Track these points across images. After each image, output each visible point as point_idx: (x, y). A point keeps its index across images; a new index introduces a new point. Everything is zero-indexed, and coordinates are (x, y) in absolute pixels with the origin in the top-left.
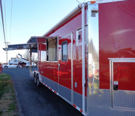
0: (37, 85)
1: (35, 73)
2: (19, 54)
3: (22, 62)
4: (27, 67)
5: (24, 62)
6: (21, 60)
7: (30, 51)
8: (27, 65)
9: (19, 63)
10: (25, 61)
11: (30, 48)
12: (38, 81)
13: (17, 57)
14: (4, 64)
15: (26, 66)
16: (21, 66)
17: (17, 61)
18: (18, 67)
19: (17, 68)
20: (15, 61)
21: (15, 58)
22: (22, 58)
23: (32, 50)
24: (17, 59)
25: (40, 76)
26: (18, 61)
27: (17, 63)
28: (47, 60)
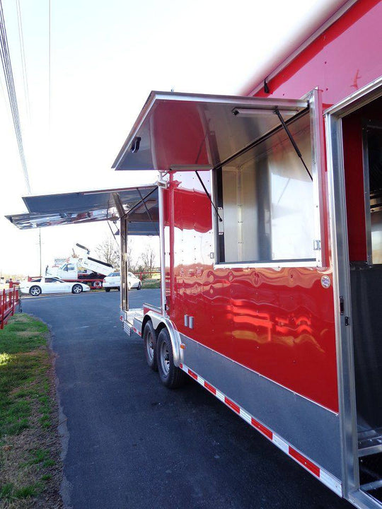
0: (160, 379)
1: (147, 318)
2: (78, 245)
3: (89, 273)
4: (108, 289)
5: (96, 273)
6: (86, 267)
7: (119, 228)
8: (107, 283)
9: (80, 277)
10: (101, 270)
11: (120, 214)
12: (162, 359)
13: (74, 256)
14: (30, 279)
15: (105, 285)
16: (86, 287)
17: (72, 269)
18: (78, 290)
19: (73, 292)
20: (67, 269)
21: (68, 260)
22: (89, 258)
23: (128, 223)
24: (74, 261)
25: (175, 337)
26: (76, 269)
27: (73, 275)
28: (221, 258)
